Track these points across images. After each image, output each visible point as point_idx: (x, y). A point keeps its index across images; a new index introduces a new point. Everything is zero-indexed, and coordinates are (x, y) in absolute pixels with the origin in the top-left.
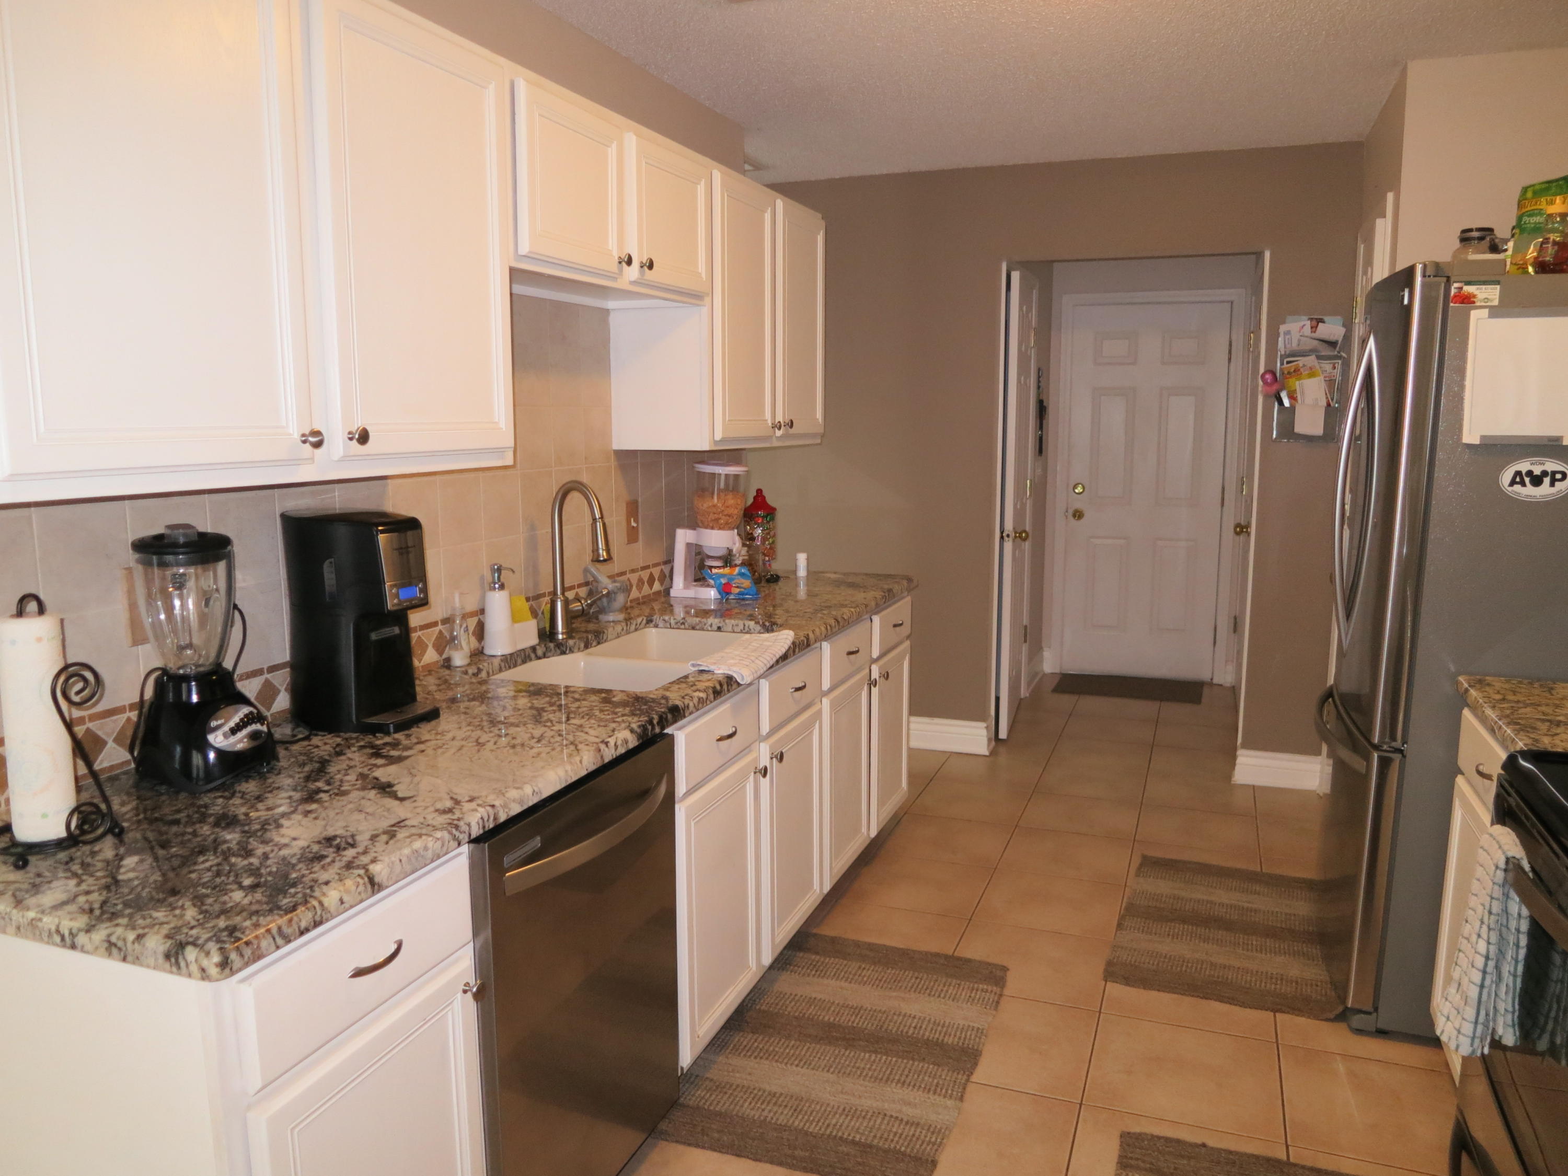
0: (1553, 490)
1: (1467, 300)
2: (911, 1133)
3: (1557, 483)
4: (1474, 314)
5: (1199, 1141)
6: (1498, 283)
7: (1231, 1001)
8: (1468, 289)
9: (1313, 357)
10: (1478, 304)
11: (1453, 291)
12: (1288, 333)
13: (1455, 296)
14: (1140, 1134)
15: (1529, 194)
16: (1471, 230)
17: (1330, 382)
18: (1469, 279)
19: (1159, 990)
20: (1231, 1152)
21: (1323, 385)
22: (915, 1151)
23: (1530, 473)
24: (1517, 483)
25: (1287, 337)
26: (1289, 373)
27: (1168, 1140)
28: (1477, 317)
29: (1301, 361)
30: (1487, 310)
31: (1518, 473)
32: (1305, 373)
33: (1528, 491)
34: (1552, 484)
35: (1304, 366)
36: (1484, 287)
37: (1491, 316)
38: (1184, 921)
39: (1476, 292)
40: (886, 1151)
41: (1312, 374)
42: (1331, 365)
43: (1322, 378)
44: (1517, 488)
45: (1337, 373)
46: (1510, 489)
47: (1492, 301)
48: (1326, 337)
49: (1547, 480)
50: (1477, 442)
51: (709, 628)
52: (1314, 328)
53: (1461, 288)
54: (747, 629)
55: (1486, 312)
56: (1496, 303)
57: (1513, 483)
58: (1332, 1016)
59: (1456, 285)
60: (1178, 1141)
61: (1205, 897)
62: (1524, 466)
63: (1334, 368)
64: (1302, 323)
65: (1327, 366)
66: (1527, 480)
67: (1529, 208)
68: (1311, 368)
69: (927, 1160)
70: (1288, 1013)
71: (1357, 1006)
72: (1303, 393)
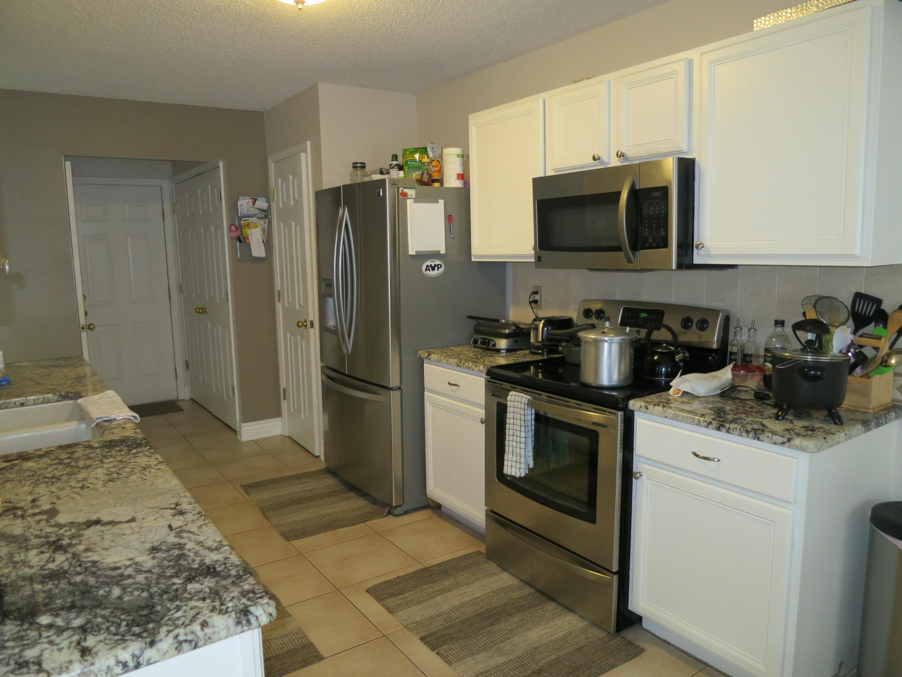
0: (438, 272)
1: (405, 195)
2: (288, 640)
3: (439, 269)
4: (409, 201)
5: (396, 576)
6: (414, 188)
7: (345, 526)
8: (406, 190)
9: (256, 218)
10: (409, 197)
11: (400, 191)
12: (242, 205)
13: (401, 193)
14: (373, 586)
15: (408, 153)
16: (357, 163)
17: (263, 230)
18: (405, 186)
19: (314, 535)
20: (408, 574)
21: (261, 232)
22: (298, 645)
23: (431, 265)
24: (428, 270)
25: (241, 207)
26: (245, 226)
27: (385, 583)
28: (409, 202)
29: (251, 220)
30: (413, 200)
31: (427, 266)
32: (252, 226)
33: (431, 273)
34: (438, 270)
35: (252, 222)
36: (410, 190)
37: (415, 202)
38: (292, 504)
39: (408, 192)
40: (287, 652)
41: (256, 227)
42: (264, 222)
43: (260, 228)
44: (428, 272)
45: (266, 226)
46: (425, 272)
47: (413, 196)
48: (260, 207)
49: (436, 268)
50: (414, 254)
51: (13, 406)
52: (254, 203)
53: (403, 190)
54: (46, 400)
55: (412, 200)
56: (414, 197)
57: (426, 270)
58: (385, 514)
59: (401, 189)
60: (389, 581)
61: (288, 492)
62: (429, 263)
63: (265, 223)
64: (249, 200)
65: (262, 222)
66: (430, 268)
67: (410, 158)
68: (255, 223)
69: (308, 645)
70: (369, 520)
71: (397, 505)
72: (251, 235)
